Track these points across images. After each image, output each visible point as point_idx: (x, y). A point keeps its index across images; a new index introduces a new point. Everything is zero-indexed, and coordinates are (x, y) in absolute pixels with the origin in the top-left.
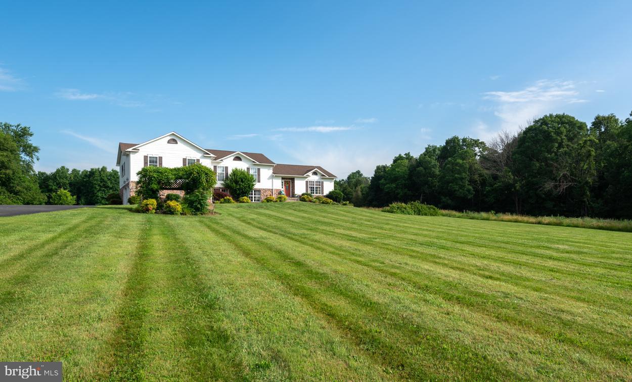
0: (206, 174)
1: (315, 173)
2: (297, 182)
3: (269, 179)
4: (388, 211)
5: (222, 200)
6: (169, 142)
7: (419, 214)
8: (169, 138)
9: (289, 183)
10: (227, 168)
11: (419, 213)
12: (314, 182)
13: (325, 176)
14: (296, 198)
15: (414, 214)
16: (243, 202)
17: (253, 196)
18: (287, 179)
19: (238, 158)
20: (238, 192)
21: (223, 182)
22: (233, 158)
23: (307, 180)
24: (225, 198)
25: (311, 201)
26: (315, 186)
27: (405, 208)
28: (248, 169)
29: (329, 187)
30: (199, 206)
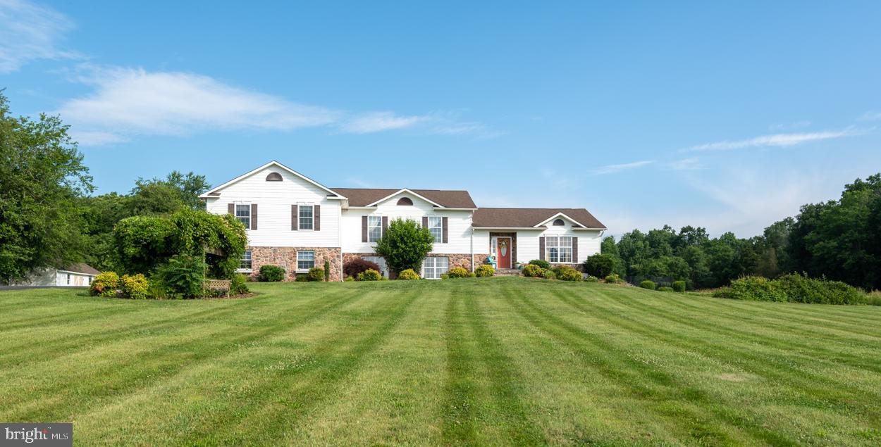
0: (196, 225)
1: (559, 222)
2: (521, 240)
3: (465, 235)
4: (726, 296)
5: (361, 275)
6: (268, 179)
7: (801, 301)
8: (268, 172)
9: (506, 239)
10: (385, 219)
11: (800, 297)
12: (556, 238)
13: (578, 226)
14: (517, 271)
15: (788, 301)
16: (404, 278)
17: (435, 268)
18: (502, 234)
19: (406, 201)
20: (396, 261)
21: (375, 244)
22: (396, 200)
23: (541, 235)
24: (367, 271)
25: (540, 275)
26: (559, 247)
27: (765, 288)
28: (425, 219)
29: (589, 247)
30: (180, 283)
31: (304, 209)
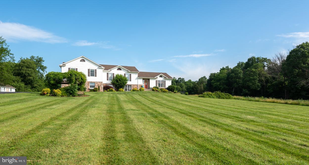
0: (76, 75)
1: (161, 76)
2: (151, 81)
3: (136, 79)
4: (202, 97)
5: (108, 90)
6: (81, 61)
7: (219, 98)
8: (81, 59)
9: (147, 81)
10: (113, 74)
11: (219, 97)
12: (160, 81)
13: (166, 78)
14: (150, 89)
15: (216, 98)
16: (120, 91)
17: (128, 88)
18: (146, 79)
19: (119, 69)
20: (118, 86)
21: (111, 81)
22: (117, 69)
23: (156, 80)
24: (110, 89)
25: (157, 91)
26: (161, 83)
27: (211, 95)
28: (125, 74)
29: (168, 83)
30: (71, 92)
31: (92, 70)
